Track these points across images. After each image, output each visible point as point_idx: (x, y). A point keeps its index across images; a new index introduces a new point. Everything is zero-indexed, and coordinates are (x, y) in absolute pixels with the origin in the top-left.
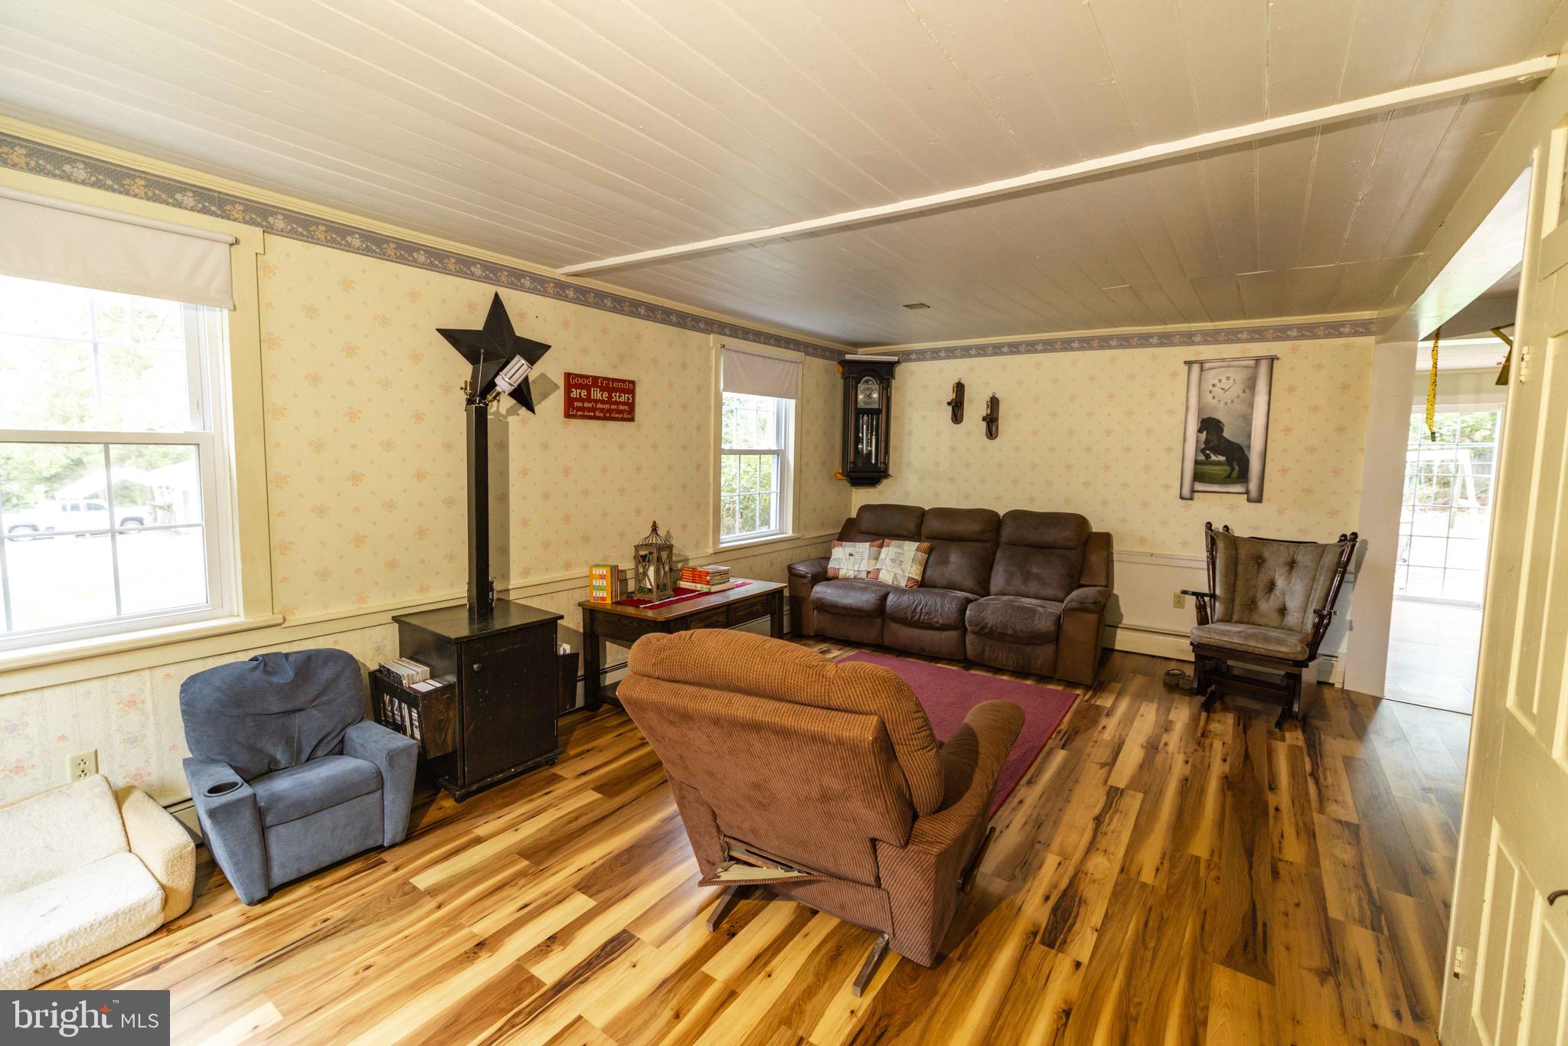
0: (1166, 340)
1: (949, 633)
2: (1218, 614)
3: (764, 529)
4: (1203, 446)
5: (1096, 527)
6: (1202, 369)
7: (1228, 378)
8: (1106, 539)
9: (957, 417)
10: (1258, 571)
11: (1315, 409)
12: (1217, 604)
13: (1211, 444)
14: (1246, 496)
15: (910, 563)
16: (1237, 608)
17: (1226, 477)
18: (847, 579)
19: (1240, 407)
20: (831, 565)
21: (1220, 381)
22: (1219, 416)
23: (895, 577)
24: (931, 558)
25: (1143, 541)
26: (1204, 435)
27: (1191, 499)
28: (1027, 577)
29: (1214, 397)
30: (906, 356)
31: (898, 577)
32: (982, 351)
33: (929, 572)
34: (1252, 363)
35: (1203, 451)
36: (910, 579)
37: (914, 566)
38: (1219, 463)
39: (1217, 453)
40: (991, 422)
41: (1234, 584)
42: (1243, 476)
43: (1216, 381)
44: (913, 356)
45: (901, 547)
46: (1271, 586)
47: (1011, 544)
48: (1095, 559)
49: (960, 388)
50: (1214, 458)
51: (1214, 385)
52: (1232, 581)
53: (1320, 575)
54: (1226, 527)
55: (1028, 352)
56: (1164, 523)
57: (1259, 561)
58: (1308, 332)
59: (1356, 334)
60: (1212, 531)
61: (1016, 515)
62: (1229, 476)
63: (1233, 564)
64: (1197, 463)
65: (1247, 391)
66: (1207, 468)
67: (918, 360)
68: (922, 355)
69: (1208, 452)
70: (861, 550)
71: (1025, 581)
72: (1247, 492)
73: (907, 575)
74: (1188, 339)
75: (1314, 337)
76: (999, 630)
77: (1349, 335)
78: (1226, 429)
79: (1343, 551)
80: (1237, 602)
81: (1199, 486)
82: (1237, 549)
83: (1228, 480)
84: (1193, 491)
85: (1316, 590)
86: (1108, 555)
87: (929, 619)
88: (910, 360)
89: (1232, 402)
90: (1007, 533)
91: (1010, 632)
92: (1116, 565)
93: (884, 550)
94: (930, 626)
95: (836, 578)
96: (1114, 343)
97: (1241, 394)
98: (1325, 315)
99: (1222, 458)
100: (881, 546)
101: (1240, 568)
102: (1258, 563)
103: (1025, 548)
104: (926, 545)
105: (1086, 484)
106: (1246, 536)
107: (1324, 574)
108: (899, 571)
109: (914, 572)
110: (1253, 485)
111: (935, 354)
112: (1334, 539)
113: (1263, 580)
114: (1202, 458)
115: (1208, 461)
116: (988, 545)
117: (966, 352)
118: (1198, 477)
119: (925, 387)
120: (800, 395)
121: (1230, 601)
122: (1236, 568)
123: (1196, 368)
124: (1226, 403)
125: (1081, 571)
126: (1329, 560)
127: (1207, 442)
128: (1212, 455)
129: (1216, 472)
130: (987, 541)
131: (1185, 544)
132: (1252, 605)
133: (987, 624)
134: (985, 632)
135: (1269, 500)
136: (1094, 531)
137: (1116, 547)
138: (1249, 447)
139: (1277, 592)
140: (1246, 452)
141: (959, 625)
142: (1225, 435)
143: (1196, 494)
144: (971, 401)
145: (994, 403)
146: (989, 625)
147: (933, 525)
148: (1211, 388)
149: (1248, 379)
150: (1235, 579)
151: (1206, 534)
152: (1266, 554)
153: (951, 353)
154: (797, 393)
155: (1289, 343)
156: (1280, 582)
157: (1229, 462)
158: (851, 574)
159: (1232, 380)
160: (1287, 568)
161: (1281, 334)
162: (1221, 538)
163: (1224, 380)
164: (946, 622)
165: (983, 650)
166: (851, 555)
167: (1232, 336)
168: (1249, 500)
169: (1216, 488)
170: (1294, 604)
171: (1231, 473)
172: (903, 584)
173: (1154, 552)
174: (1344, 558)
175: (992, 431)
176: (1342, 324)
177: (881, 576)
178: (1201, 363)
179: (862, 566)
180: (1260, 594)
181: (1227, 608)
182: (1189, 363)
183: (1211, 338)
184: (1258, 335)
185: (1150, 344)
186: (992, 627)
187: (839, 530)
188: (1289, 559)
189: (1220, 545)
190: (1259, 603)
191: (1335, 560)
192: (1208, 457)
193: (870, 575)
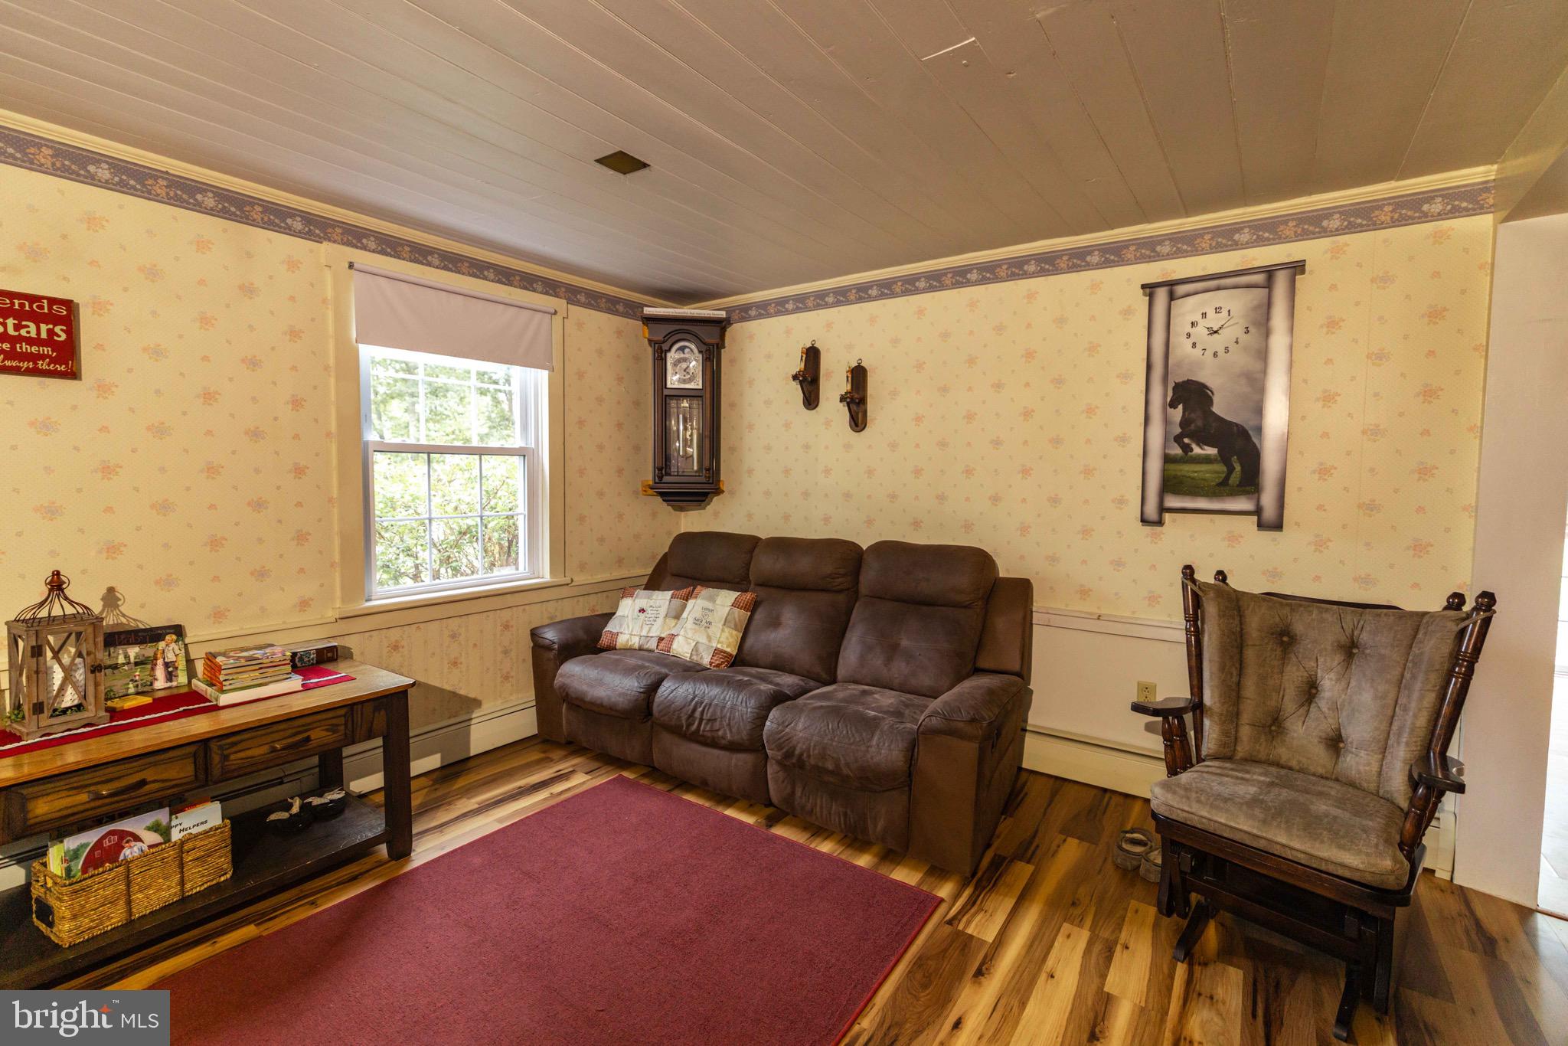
0: (1114, 255)
1: (742, 756)
2: (1209, 744)
3: (507, 572)
4: (1178, 430)
5: (1005, 570)
6: (1172, 297)
7: (1218, 310)
8: (1022, 589)
9: (811, 400)
10: (1284, 658)
11: (1379, 357)
12: (1207, 722)
13: (1193, 427)
14: (1255, 518)
15: (720, 625)
16: (1245, 731)
17: (1220, 484)
18: (629, 650)
19: (1241, 360)
20: (611, 627)
21: (1204, 315)
22: (1203, 377)
23: (696, 649)
24: (757, 616)
25: (1084, 593)
26: (1177, 413)
27: (1160, 523)
28: (892, 650)
29: (1194, 345)
30: (744, 313)
31: (701, 649)
32: (843, 297)
33: (749, 642)
34: (1259, 278)
35: (1178, 439)
36: (717, 652)
37: (726, 630)
38: (1207, 460)
39: (1202, 441)
40: (856, 402)
41: (1239, 684)
42: (1250, 481)
43: (1197, 317)
44: (753, 313)
45: (712, 599)
46: (1310, 691)
47: (877, 596)
48: (1003, 624)
49: (812, 355)
50: (1197, 450)
51: (1193, 324)
52: (1235, 679)
53: (1414, 677)
54: (1221, 575)
55: (906, 293)
56: (1118, 564)
57: (1285, 639)
58: (1362, 219)
59: (1455, 212)
60: (1194, 581)
61: (888, 550)
62: (1224, 483)
63: (1235, 647)
64: (1167, 459)
65: (1252, 330)
66: (1187, 469)
67: (760, 317)
68: (764, 310)
69: (1186, 440)
70: (658, 603)
71: (889, 660)
72: (1258, 512)
73: (714, 645)
74: (1148, 249)
75: (1374, 226)
76: (813, 761)
77: (1441, 216)
78: (1216, 399)
79: (1463, 632)
80: (1245, 718)
81: (1172, 502)
82: (1241, 616)
83: (1222, 488)
84: (1163, 509)
85: (1405, 709)
86: (1024, 618)
87: (711, 731)
88: (749, 318)
89: (1227, 351)
90: (869, 577)
91: (830, 766)
92: (1037, 632)
93: (691, 603)
94: (712, 743)
95: (611, 648)
96: (1031, 268)
97: (1243, 338)
98: (1393, 184)
99: (1211, 451)
100: (687, 598)
101: (1250, 654)
102: (1282, 643)
103: (896, 603)
104: (749, 596)
105: (995, 499)
106: (1257, 590)
107: (1421, 677)
108: (703, 640)
109: (727, 640)
110: (1268, 499)
111: (780, 307)
112: (1435, 603)
113: (1293, 677)
114: (1176, 451)
115: (1187, 458)
116: (841, 598)
117: (820, 300)
118: (1171, 484)
119: (769, 356)
120: (557, 364)
121: (1232, 716)
122: (1241, 653)
123: (1162, 295)
124: (1215, 355)
125: (979, 647)
126: (1435, 647)
127: (1184, 423)
128: (1194, 446)
129: (1201, 475)
130: (840, 591)
131: (1153, 599)
132: (1273, 725)
133: (794, 748)
134: (794, 763)
135: (1297, 524)
136: (1001, 575)
137: (1038, 603)
138: (1259, 429)
139: (1323, 701)
140: (1255, 440)
141: (753, 744)
142: (1215, 409)
143: (1167, 516)
144: (829, 375)
145: (858, 375)
146: (797, 752)
147: (766, 564)
148: (1188, 329)
149: (1256, 308)
150: (1240, 675)
151: (1184, 587)
152: (1299, 628)
153: (802, 303)
154: (550, 360)
155: (1325, 243)
156: (1329, 685)
157: (1224, 458)
158: (635, 642)
159: (1225, 313)
160: (1338, 658)
161: (1312, 225)
162: (1212, 594)
163: (1211, 313)
164: (736, 738)
165: (793, 793)
166: (642, 611)
167: (1225, 239)
168: (1261, 526)
169: (1202, 503)
170: (1360, 730)
171: (1227, 478)
172: (706, 660)
173: (1103, 611)
174: (1467, 645)
175: (858, 422)
176: (1429, 197)
177: (675, 646)
178: (1171, 284)
179: (654, 628)
180: (1289, 705)
181: (1225, 733)
182: (1150, 289)
183: (1186, 244)
184: (1268, 231)
185: (1088, 264)
186: (801, 755)
187: (649, 571)
188: (1343, 639)
189: (1211, 609)
190: (1287, 724)
191: (1446, 649)
192: (1187, 449)
193: (662, 645)
